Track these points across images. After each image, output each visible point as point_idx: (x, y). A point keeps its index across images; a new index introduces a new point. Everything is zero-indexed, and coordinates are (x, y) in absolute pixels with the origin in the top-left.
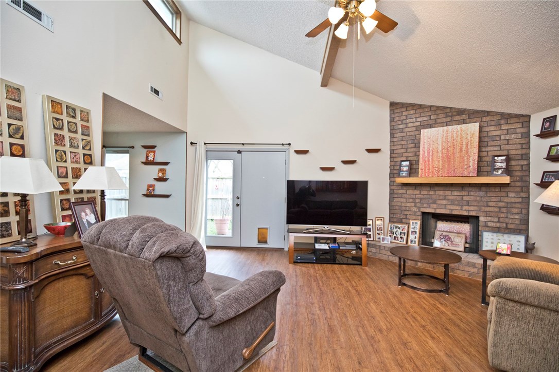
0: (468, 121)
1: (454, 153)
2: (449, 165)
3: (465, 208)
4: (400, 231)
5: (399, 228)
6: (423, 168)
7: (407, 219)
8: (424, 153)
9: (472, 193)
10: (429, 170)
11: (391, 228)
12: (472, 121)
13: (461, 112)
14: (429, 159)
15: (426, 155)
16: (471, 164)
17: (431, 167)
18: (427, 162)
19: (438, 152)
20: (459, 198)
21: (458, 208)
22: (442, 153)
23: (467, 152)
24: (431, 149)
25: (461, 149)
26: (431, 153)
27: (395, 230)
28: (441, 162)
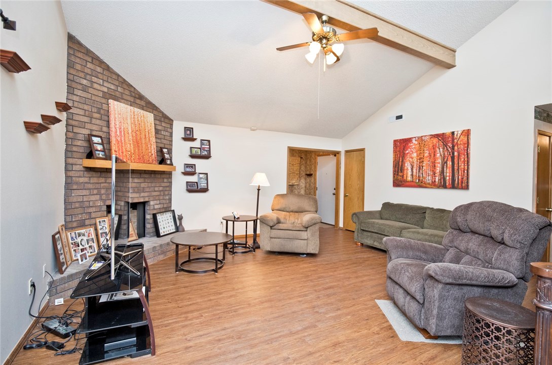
0: (145, 108)
1: (141, 139)
2: (139, 150)
3: (142, 194)
6: (117, 150)
8: (116, 132)
10: (123, 153)
12: (149, 110)
13: (141, 97)
14: (121, 139)
15: (118, 133)
16: (153, 152)
17: (124, 150)
18: (120, 143)
19: (128, 133)
21: (137, 195)
22: (132, 136)
23: (149, 139)
24: (122, 128)
25: (145, 136)
26: (123, 133)
28: (132, 145)
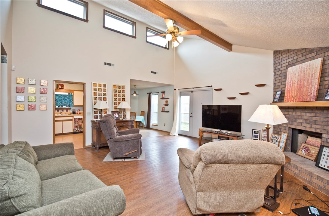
0: (316, 57)
1: (304, 84)
2: (300, 93)
3: (314, 126)
4: (276, 140)
5: (276, 138)
6: (287, 96)
7: (281, 132)
8: (288, 85)
9: (318, 115)
10: (289, 97)
11: (273, 137)
12: (319, 57)
13: (311, 51)
14: (290, 89)
15: (289, 86)
16: (312, 92)
17: (291, 95)
18: (289, 91)
19: (295, 84)
20: (310, 118)
21: (309, 126)
22: (297, 84)
23: (311, 82)
24: (292, 81)
25: (308, 80)
26: (291, 85)
27: (274, 139)
28: (296, 91)
